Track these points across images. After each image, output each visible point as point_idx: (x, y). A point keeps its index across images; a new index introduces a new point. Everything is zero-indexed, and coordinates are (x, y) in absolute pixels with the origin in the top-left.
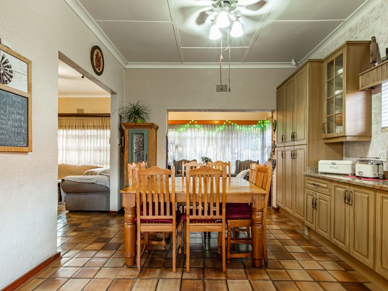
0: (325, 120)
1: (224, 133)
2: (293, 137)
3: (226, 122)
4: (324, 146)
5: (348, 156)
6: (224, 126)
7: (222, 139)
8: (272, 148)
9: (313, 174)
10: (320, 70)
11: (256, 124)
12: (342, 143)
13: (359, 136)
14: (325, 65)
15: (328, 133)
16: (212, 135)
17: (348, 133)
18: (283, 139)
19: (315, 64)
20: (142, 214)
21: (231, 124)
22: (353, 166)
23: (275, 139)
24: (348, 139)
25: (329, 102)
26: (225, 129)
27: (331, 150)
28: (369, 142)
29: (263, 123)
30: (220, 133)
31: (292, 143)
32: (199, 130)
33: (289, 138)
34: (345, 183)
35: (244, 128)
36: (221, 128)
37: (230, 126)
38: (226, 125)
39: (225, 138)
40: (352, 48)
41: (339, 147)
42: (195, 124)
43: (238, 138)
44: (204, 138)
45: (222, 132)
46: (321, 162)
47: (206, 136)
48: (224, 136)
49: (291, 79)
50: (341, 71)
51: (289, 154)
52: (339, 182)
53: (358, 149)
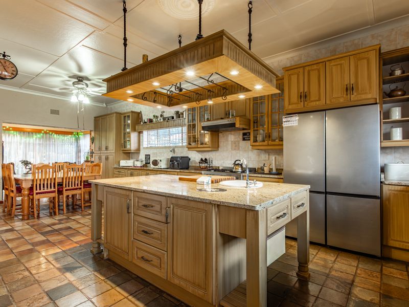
0: (123, 142)
1: (42, 140)
2: (107, 149)
3: (44, 131)
4: (122, 154)
5: (132, 158)
6: (42, 134)
7: (40, 144)
8: (90, 154)
9: (118, 167)
10: (120, 117)
11: (72, 135)
12: (130, 153)
13: (136, 150)
14: (123, 116)
15: (124, 148)
16: (29, 141)
17: (132, 149)
18: (100, 149)
19: (118, 115)
20: (36, 190)
21: (48, 133)
22: (134, 162)
23: (93, 148)
24: (132, 151)
25: (125, 134)
26: (43, 137)
27: (125, 156)
28: (139, 153)
29: (77, 134)
30: (37, 140)
31: (106, 152)
32: (14, 135)
33: (104, 148)
34: (130, 169)
35: (61, 137)
36: (38, 136)
37: (48, 135)
38: (43, 133)
39: (43, 144)
40: (133, 114)
41: (128, 154)
42: (11, 130)
43: (55, 145)
44: (20, 144)
45: (40, 139)
46: (121, 161)
47: (23, 141)
48: (41, 142)
49: (105, 117)
50: (129, 122)
51: (103, 157)
52: (128, 169)
53: (136, 155)
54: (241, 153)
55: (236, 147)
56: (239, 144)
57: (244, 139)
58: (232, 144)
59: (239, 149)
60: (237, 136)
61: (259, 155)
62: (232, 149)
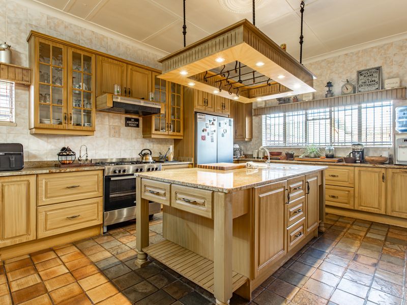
54: (123, 141)
55: (116, 133)
56: (120, 130)
57: (127, 125)
58: (110, 129)
59: (119, 136)
60: (117, 120)
61: (143, 144)
62: (110, 135)
